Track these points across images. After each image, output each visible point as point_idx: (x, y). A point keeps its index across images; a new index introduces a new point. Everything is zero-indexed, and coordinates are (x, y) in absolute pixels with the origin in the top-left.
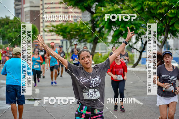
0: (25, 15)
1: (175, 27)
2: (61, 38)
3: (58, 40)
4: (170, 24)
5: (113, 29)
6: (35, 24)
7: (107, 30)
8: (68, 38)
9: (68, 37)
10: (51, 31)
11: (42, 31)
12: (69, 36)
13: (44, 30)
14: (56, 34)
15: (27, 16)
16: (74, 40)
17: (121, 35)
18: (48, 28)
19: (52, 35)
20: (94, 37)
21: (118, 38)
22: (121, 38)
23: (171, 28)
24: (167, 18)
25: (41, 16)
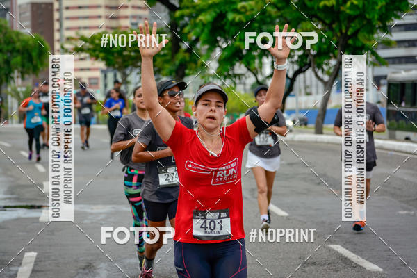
0: (20, 14)
1: (358, 40)
2: (101, 65)
3: (96, 69)
4: (349, 33)
5: (220, 44)
6: (42, 33)
7: (206, 47)
8: (117, 66)
9: (117, 63)
10: (78, 50)
11: (58, 51)
12: (120, 60)
13: (62, 47)
14: (91, 56)
15: (23, 16)
16: (131, 71)
17: (237, 59)
18: (72, 44)
19: (81, 59)
20: (177, 62)
21: (232, 65)
22: (238, 64)
23: (350, 42)
24: (342, 18)
25: (56, 15)
